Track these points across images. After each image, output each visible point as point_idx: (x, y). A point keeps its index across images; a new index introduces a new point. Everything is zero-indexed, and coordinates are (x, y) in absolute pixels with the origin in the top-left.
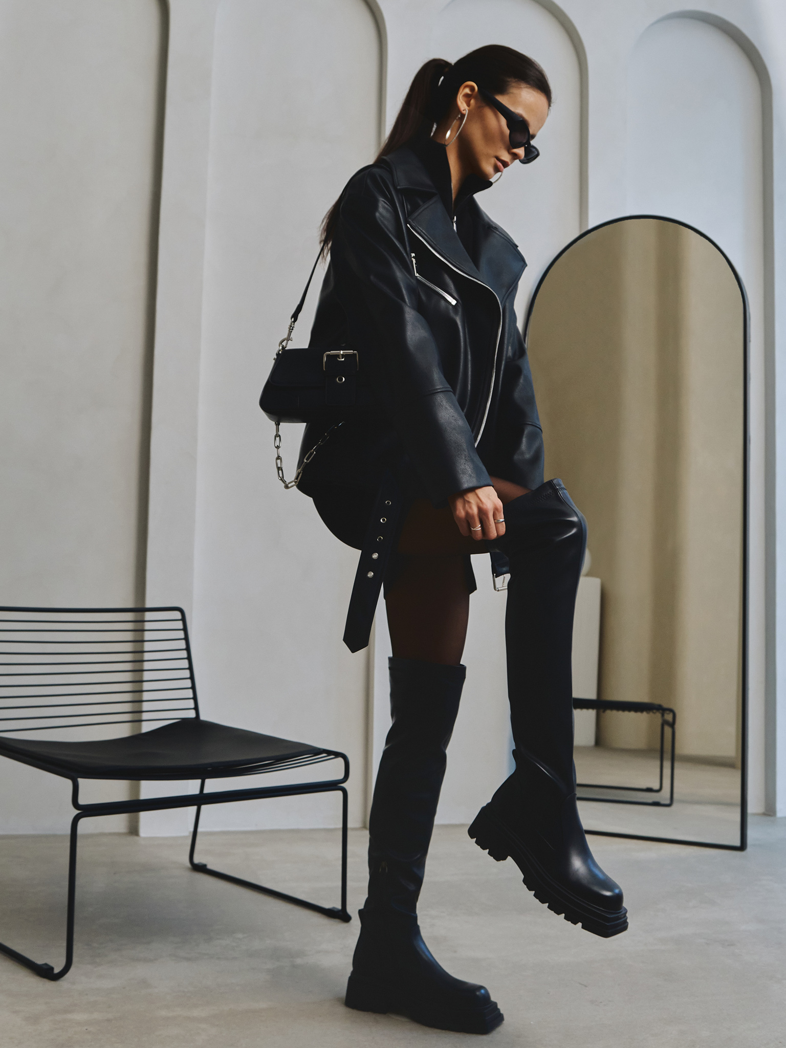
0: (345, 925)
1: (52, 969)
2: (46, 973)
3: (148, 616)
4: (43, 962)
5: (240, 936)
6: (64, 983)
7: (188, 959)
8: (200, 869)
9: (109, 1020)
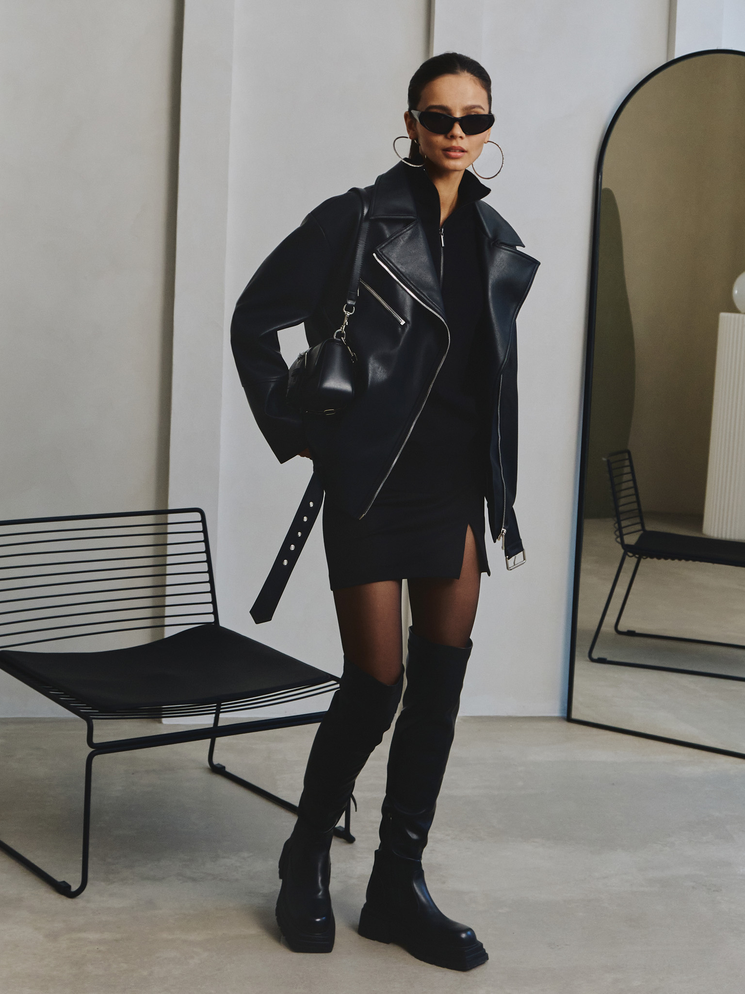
0: (348, 846)
1: (70, 887)
2: (63, 889)
3: (171, 518)
4: (62, 880)
5: (246, 854)
6: (79, 901)
7: (194, 880)
8: (218, 770)
9: (117, 941)
